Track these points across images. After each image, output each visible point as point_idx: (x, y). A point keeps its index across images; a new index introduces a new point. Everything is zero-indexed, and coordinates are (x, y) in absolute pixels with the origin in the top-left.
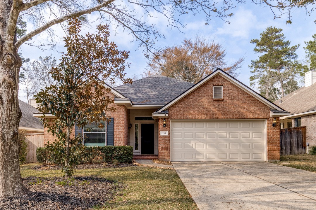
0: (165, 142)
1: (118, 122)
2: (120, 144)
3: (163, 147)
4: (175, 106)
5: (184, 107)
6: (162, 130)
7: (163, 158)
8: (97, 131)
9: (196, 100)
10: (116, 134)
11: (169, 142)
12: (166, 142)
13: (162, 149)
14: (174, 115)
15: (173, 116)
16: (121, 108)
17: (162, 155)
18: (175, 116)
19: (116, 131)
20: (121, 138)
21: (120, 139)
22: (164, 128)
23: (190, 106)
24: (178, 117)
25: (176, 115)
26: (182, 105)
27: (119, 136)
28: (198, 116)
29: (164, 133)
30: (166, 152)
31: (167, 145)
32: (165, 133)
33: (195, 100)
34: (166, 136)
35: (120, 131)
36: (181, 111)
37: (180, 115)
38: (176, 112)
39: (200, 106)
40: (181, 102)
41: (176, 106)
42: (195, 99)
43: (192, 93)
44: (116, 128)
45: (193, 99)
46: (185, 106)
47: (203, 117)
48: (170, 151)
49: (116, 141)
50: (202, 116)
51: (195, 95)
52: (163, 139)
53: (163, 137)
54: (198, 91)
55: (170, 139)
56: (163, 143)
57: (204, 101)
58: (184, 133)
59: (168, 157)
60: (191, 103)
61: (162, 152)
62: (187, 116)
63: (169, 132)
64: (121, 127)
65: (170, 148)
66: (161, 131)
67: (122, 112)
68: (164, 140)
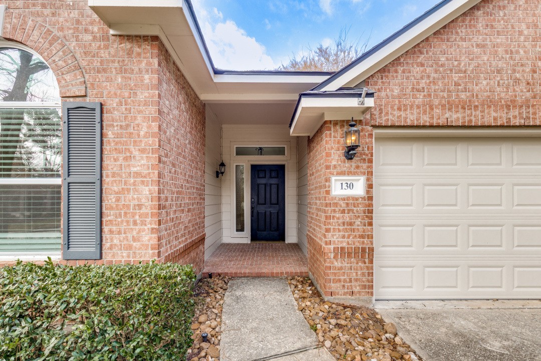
0: (351, 224)
1: (128, 126)
2: (134, 239)
3: (344, 245)
4: (396, 72)
5: (433, 75)
6: (339, 174)
7: (345, 294)
8: (9, 176)
9: (483, 46)
10: (116, 189)
11: (371, 224)
12: (358, 222)
13: (342, 252)
14: (392, 108)
15: (387, 114)
16: (139, 54)
17: (340, 281)
18: (396, 113)
19: (114, 175)
20: (144, 210)
21: (134, 215)
22: (347, 165)
23: (460, 71)
24: (406, 118)
25: (399, 109)
26: (422, 65)
27: (131, 198)
28: (494, 114)
29: (344, 186)
30: (354, 265)
31: (362, 237)
32: (350, 186)
33: (478, 46)
34: (357, 199)
35: (137, 174)
36: (418, 91)
37: (415, 111)
38: (399, 97)
39: (499, 72)
40: (421, 53)
41: (400, 69)
42: (480, 42)
43: (464, 14)
44: (115, 160)
45: (470, 40)
46: (436, 71)
47: (515, 117)
48: (371, 262)
49: (114, 228)
50: (511, 115)
51: (480, 26)
52: (343, 212)
53: (341, 202)
54: (491, 6)
55: (371, 212)
56: (341, 228)
57: (518, 52)
58: (425, 185)
59: (364, 287)
60: (464, 60)
61: (341, 268)
62: (447, 115)
63: (368, 180)
64: (142, 151)
65: (372, 250)
66: (333, 178)
67: (146, 77)
68: (347, 217)
